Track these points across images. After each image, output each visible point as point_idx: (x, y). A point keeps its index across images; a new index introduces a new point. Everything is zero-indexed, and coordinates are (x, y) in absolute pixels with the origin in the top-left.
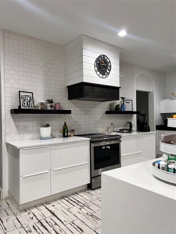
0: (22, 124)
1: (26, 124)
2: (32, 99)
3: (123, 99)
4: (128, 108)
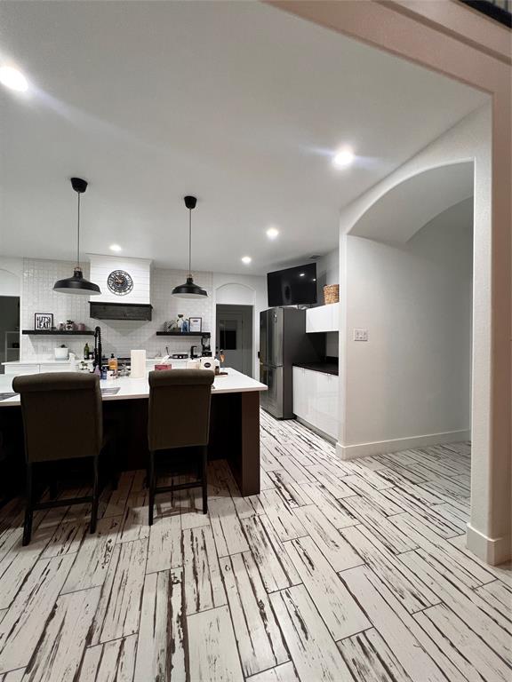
0: (40, 344)
1: (45, 344)
2: (52, 321)
3: (181, 316)
4: (195, 328)
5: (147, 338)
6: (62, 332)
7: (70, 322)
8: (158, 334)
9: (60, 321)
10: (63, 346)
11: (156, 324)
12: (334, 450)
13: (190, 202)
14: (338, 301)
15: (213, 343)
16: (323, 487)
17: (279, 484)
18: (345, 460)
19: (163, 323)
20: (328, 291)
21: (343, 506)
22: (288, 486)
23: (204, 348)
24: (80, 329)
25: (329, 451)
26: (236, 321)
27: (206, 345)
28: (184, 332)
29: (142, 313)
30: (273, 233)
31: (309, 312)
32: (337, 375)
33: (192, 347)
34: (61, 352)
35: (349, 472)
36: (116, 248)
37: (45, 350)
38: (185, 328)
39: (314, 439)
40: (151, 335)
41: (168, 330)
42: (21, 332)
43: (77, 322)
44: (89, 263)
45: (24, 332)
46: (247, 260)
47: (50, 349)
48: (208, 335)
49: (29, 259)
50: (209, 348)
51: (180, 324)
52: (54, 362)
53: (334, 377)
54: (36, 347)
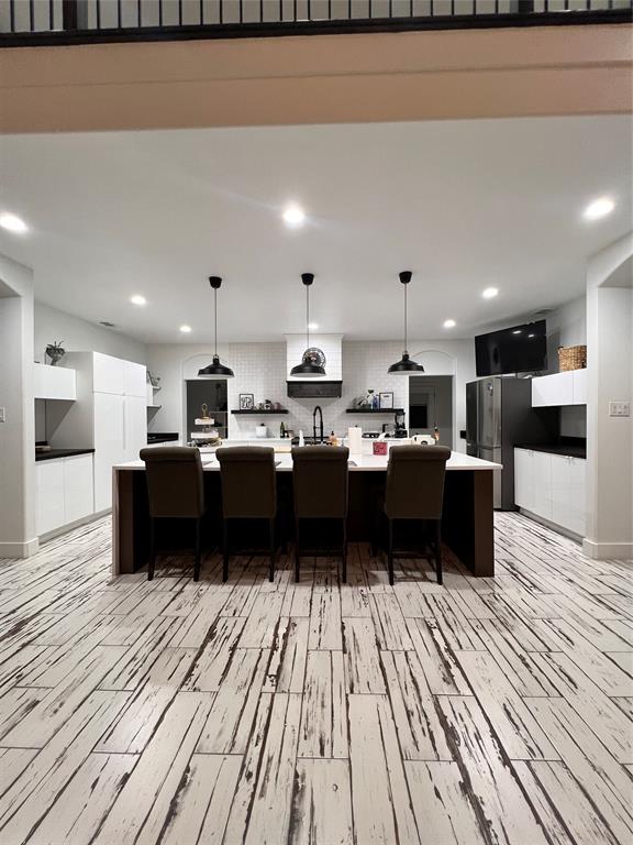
0: (243, 423)
1: (247, 423)
2: (252, 401)
3: (371, 392)
4: (386, 404)
5: (336, 415)
6: (261, 411)
7: (268, 402)
8: (348, 411)
9: (259, 401)
10: (263, 425)
11: (345, 402)
12: (580, 549)
13: (405, 277)
14: (584, 366)
15: (406, 420)
16: (571, 581)
17: (514, 572)
18: (598, 560)
19: (352, 400)
20: (566, 354)
21: (600, 601)
22: (526, 575)
23: (398, 426)
24: (276, 408)
25: (571, 548)
26: (427, 395)
27: (400, 423)
28: (374, 409)
29: (334, 389)
30: (490, 293)
31: (535, 381)
32: (584, 457)
33: (384, 425)
34: (261, 431)
35: (605, 572)
36: (313, 327)
37: (247, 428)
38: (375, 405)
39: (549, 534)
40: (340, 412)
41: (358, 407)
42: (229, 412)
43: (273, 402)
44: (286, 343)
45: (233, 412)
46: (450, 324)
47: (251, 427)
48: (400, 412)
49: (234, 344)
50: (403, 426)
51: (370, 400)
52: (256, 439)
53: (578, 461)
54: (240, 426)
